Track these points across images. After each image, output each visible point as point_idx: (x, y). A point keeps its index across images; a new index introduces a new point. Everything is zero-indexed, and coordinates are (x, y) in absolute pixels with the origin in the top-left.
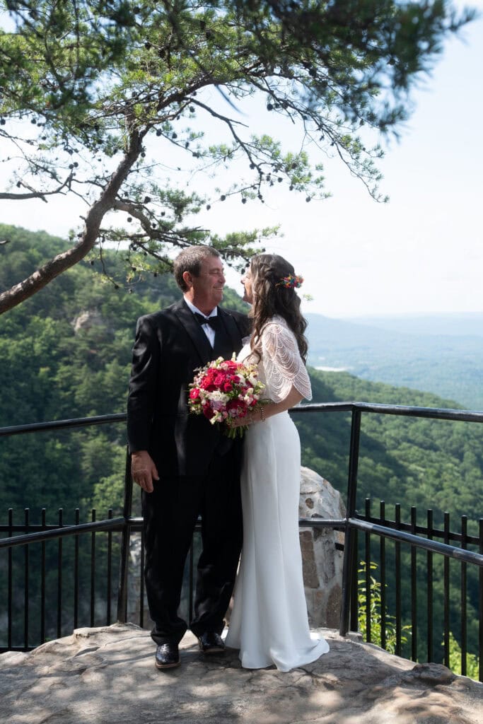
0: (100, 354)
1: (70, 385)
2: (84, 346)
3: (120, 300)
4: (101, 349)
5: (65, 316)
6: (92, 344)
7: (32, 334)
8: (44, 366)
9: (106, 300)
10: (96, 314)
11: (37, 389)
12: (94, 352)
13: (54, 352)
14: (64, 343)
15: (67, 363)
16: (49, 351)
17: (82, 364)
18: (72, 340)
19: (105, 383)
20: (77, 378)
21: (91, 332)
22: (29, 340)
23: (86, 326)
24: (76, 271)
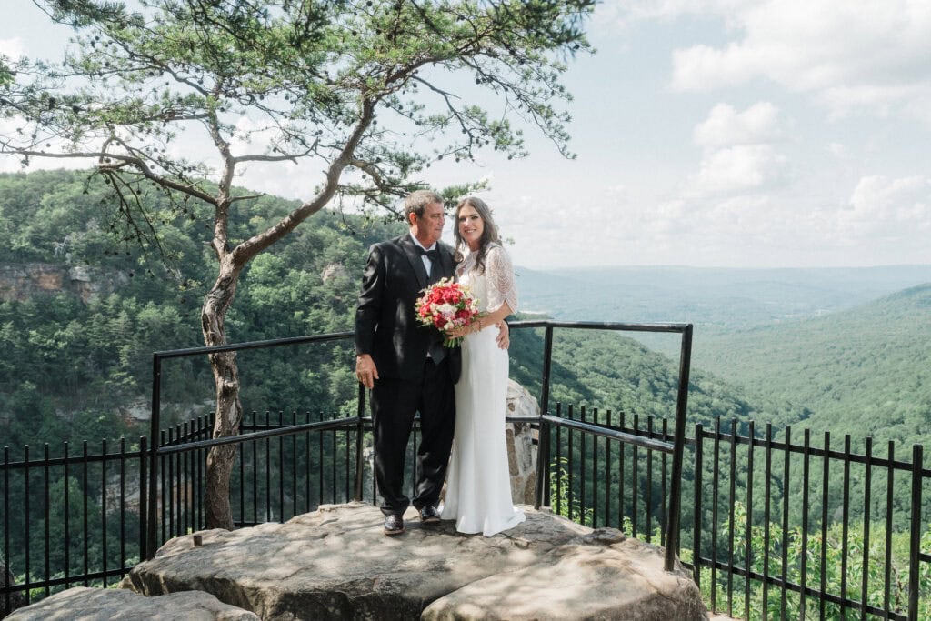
0: (344, 300)
1: (319, 325)
2: (330, 294)
3: (360, 256)
4: (344, 295)
5: (315, 269)
6: (337, 292)
7: (289, 284)
8: (298, 310)
9: (349, 256)
10: (340, 266)
11: (293, 328)
12: (339, 298)
13: (306, 299)
14: (314, 291)
15: (317, 307)
16: (302, 298)
17: (329, 308)
18: (321, 289)
19: (347, 323)
20: (325, 319)
21: (336, 282)
22: (288, 288)
23: (332, 277)
24: (324, 233)
